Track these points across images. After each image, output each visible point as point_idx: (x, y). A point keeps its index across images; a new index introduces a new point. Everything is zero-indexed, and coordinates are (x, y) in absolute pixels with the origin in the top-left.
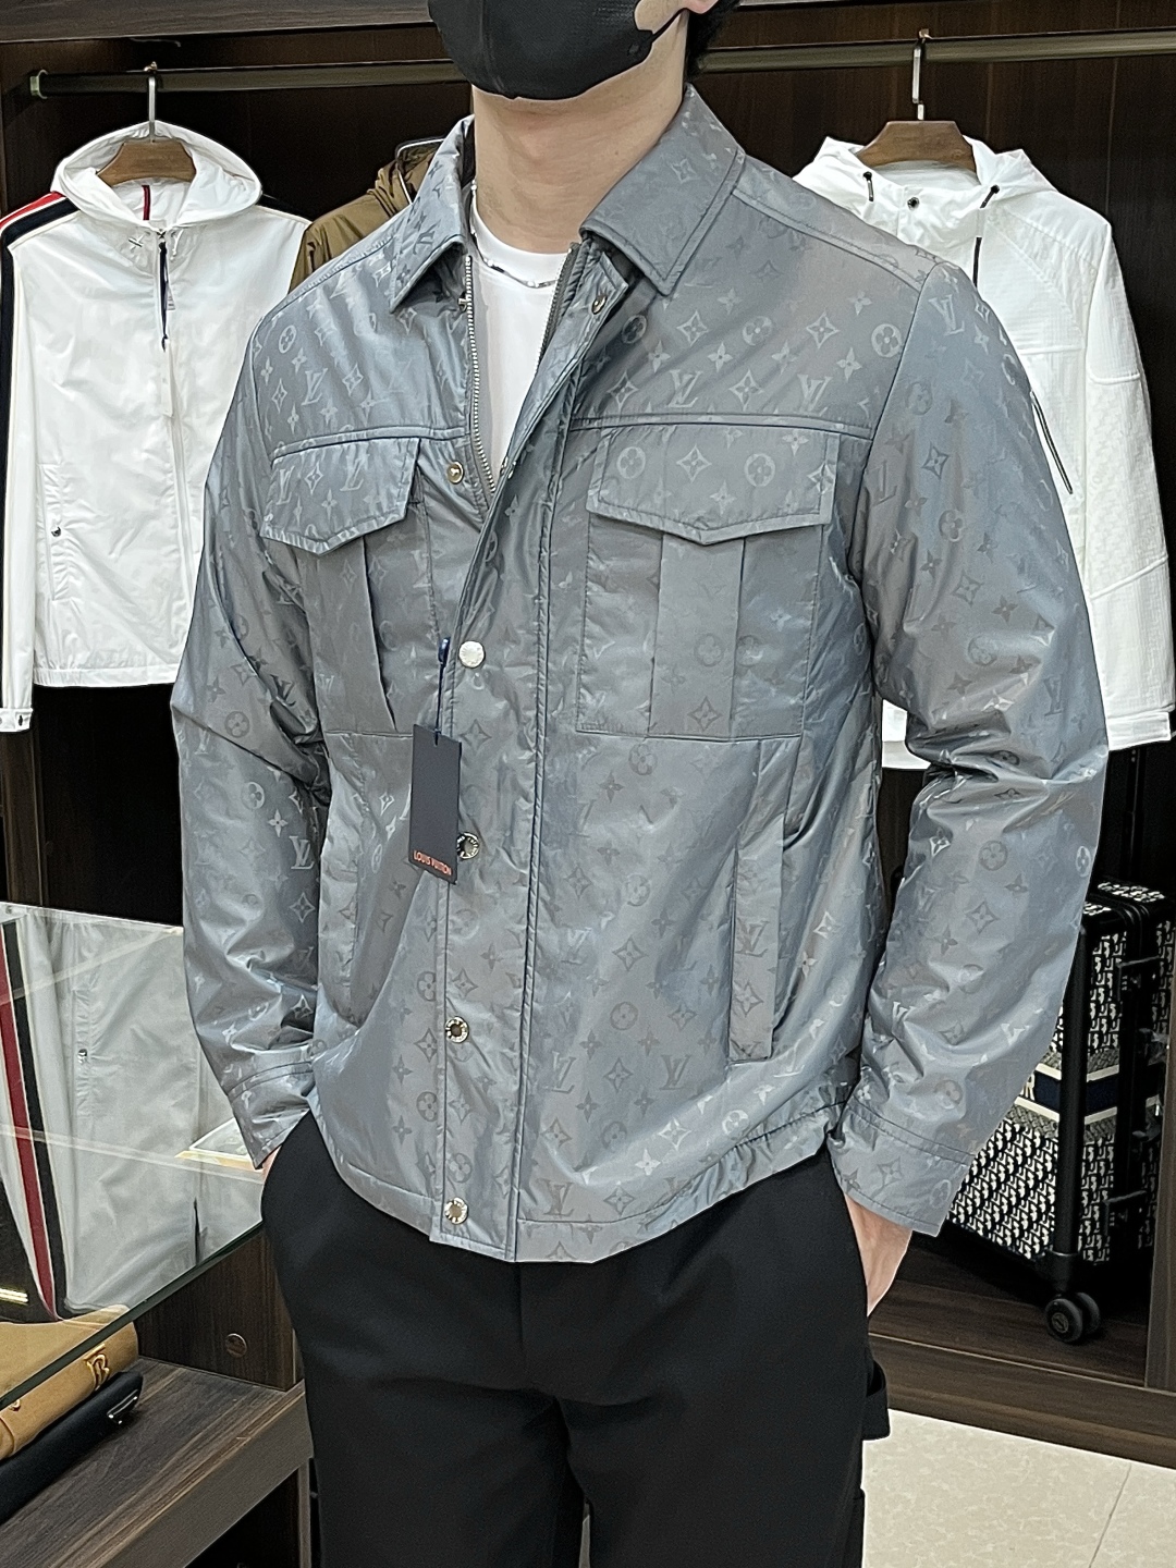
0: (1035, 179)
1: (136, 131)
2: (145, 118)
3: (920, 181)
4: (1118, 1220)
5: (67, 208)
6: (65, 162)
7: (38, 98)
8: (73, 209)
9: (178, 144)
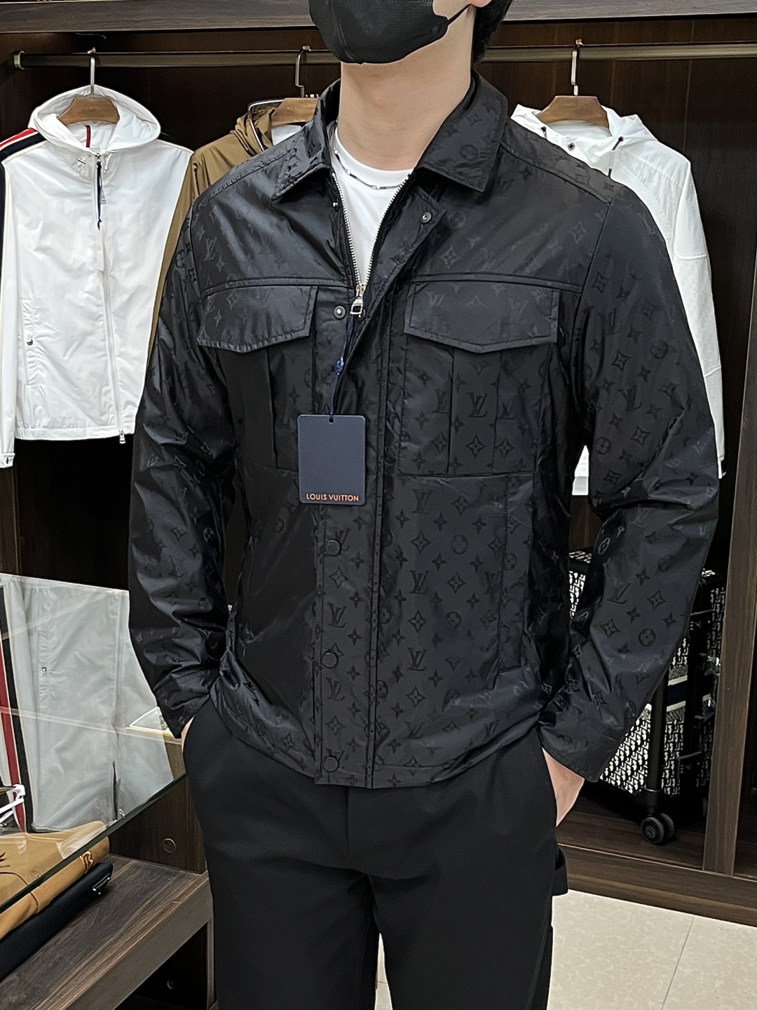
0: (645, 133)
1: (81, 91)
2: (88, 83)
3: (575, 133)
4: (685, 770)
5: (39, 138)
6: (38, 109)
7: (19, 68)
8: (43, 139)
9: (108, 100)
